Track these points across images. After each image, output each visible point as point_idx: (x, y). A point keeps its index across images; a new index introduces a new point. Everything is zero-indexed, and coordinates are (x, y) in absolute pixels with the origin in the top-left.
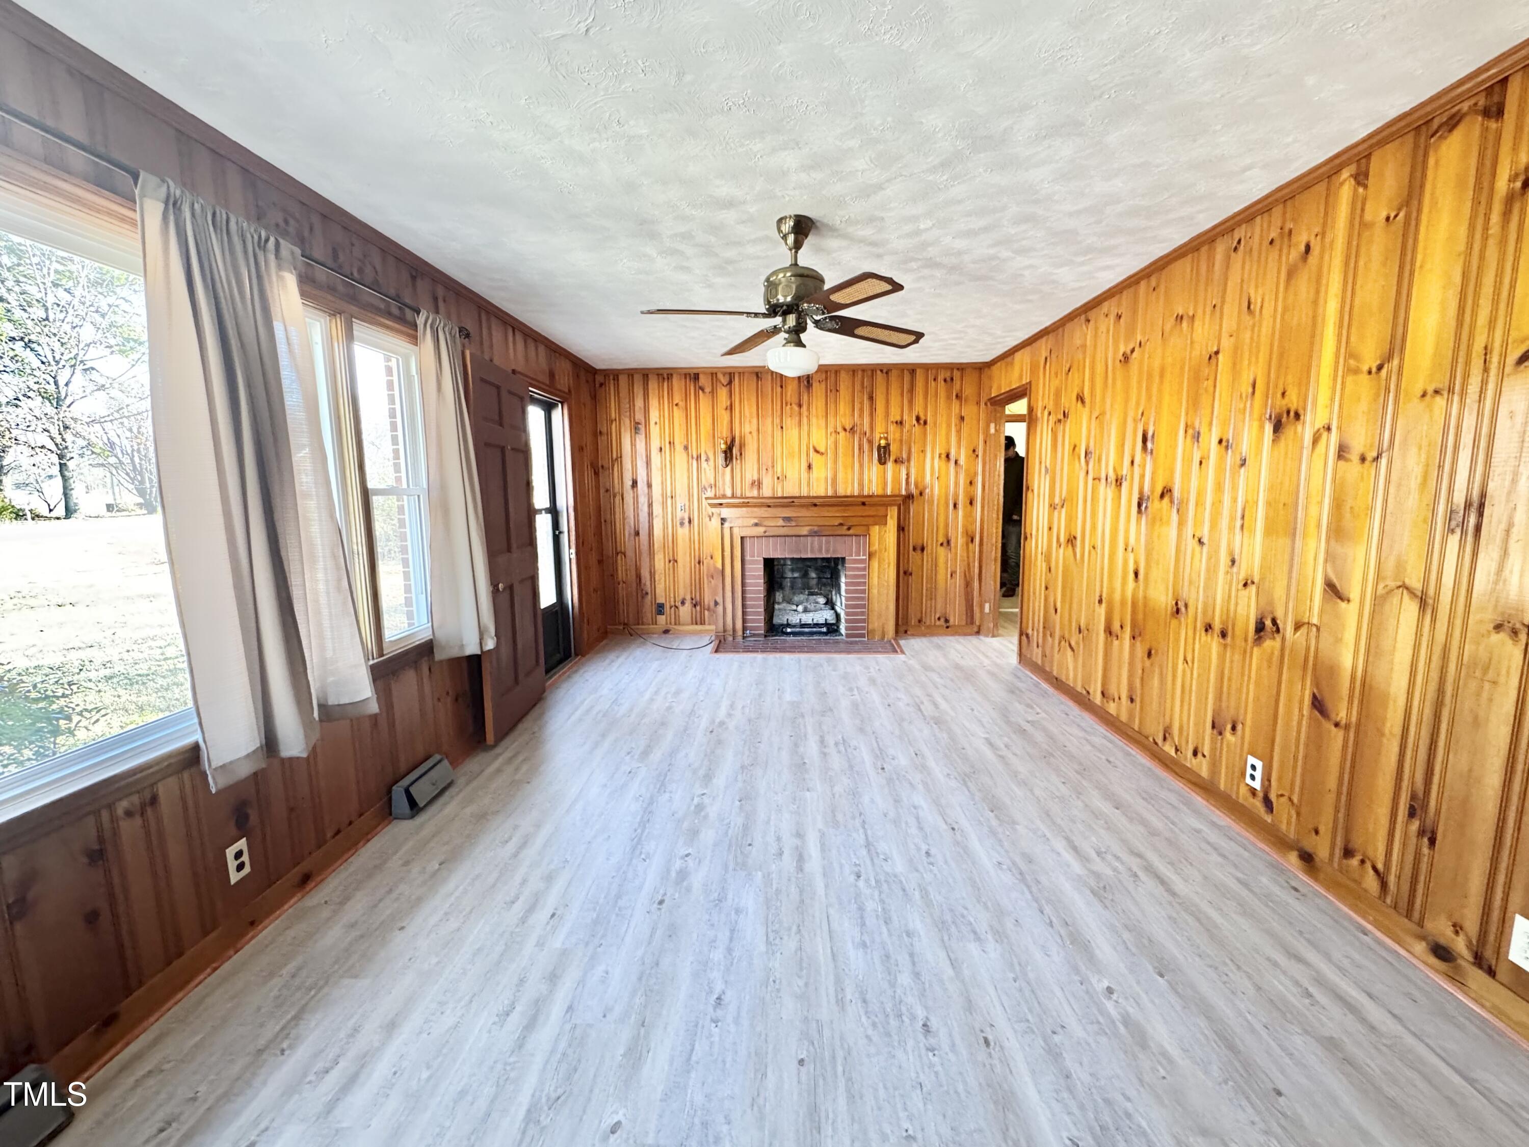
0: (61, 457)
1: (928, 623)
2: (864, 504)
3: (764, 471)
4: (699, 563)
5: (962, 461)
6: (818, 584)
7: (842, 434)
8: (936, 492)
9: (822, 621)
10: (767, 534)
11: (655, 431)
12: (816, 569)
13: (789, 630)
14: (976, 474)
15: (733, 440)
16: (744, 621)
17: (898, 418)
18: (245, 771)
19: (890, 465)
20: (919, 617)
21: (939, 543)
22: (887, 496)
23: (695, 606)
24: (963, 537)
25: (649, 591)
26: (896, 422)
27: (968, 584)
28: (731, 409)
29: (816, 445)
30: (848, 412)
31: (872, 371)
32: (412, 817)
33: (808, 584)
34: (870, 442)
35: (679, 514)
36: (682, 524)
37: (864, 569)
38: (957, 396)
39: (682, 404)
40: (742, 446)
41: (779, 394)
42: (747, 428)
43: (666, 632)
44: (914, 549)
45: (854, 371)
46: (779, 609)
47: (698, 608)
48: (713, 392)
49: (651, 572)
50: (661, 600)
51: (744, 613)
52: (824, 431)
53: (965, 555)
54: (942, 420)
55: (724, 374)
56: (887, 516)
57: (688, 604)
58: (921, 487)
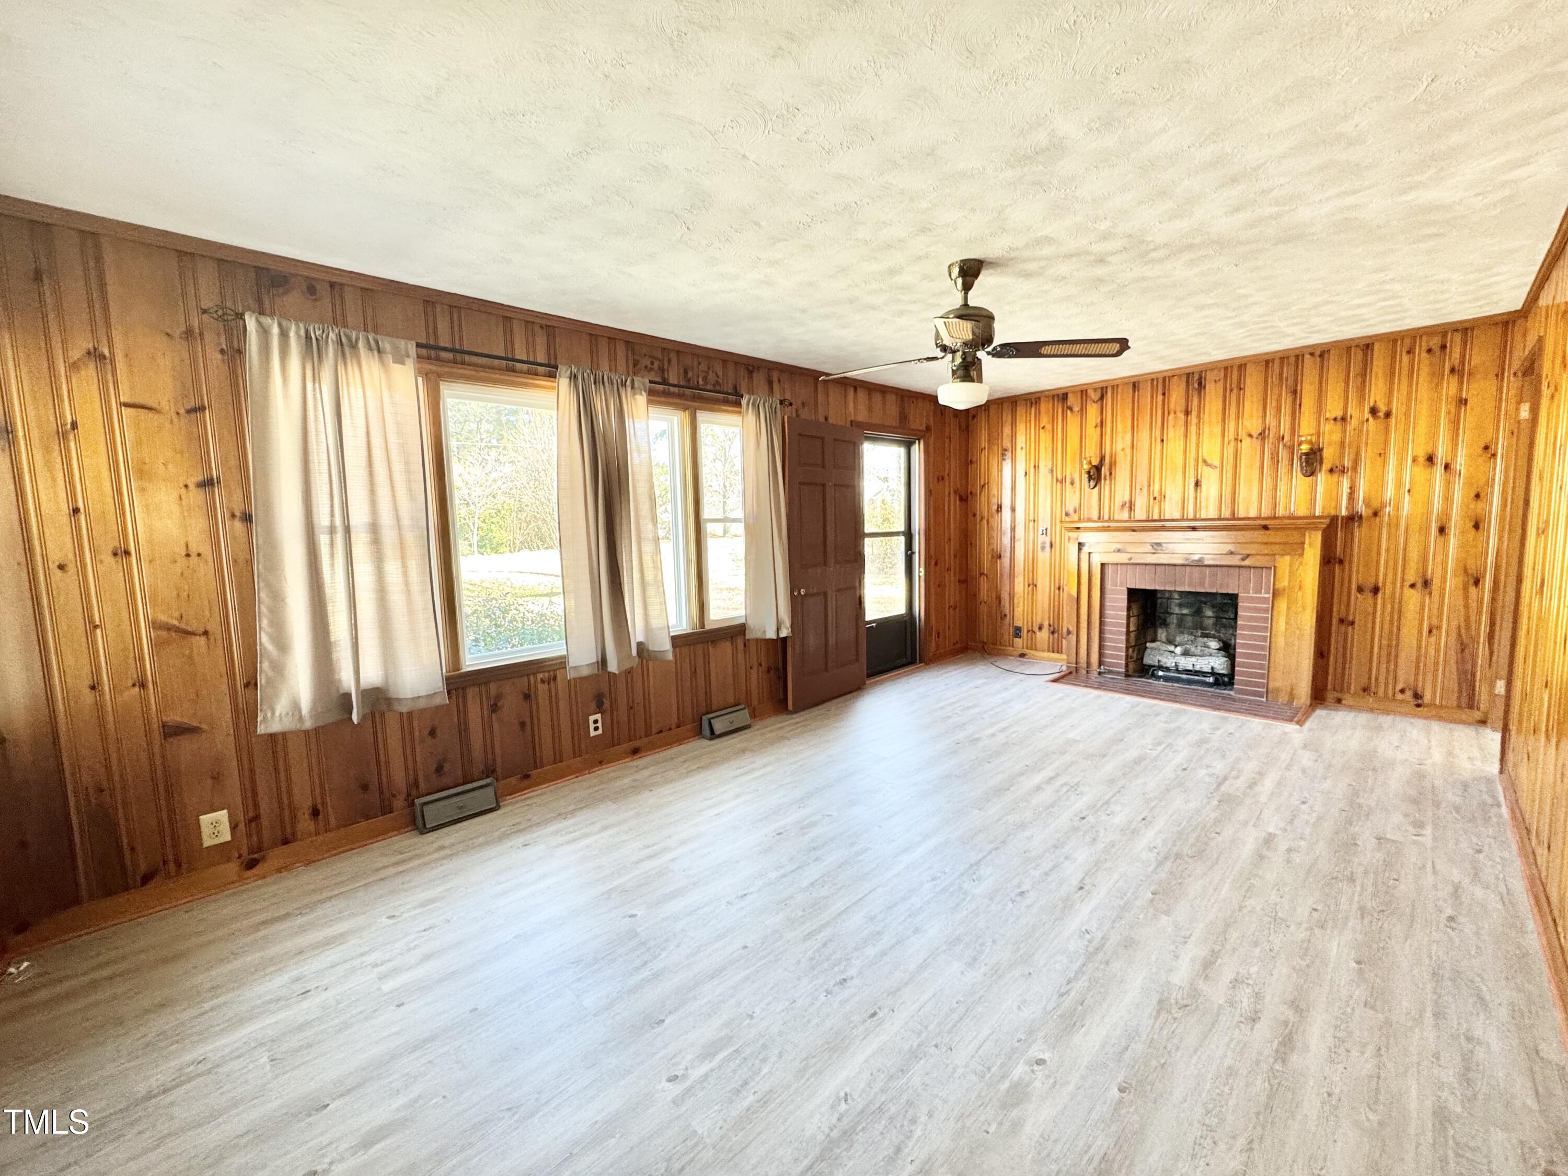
0: (724, 497)
1: (1381, 693)
2: (1265, 528)
3: (1138, 490)
4: (1059, 589)
5: (1461, 463)
6: (1215, 624)
7: (1247, 441)
8: (1406, 509)
9: (1207, 669)
10: (1132, 561)
11: (1021, 455)
12: (1213, 606)
13: (1161, 673)
14: (1490, 483)
15: (1102, 459)
16: (1101, 655)
17: (1339, 414)
18: (585, 672)
19: (1322, 477)
20: (1364, 682)
21: (1407, 584)
22: (1315, 517)
23: (1053, 633)
24: (1455, 574)
25: (1007, 613)
26: (1335, 419)
27: (1464, 647)
28: (1102, 425)
29: (1206, 457)
30: (1257, 413)
31: (1297, 356)
32: (711, 739)
33: (1201, 623)
34: (1291, 449)
35: (1041, 539)
36: (1043, 548)
37: (1266, 611)
38: (1453, 370)
39: (1049, 427)
40: (1113, 464)
41: (1160, 403)
42: (1119, 445)
43: (1022, 655)
44: (1360, 589)
45: (1267, 362)
46: (1152, 648)
47: (1056, 635)
48: (1083, 410)
49: (1010, 594)
50: (1018, 623)
51: (1101, 647)
52: (1219, 441)
53: (1461, 602)
54: (1423, 411)
55: (1095, 390)
56: (1304, 543)
57: (1045, 631)
58: (1376, 504)
